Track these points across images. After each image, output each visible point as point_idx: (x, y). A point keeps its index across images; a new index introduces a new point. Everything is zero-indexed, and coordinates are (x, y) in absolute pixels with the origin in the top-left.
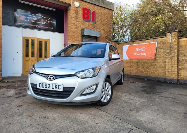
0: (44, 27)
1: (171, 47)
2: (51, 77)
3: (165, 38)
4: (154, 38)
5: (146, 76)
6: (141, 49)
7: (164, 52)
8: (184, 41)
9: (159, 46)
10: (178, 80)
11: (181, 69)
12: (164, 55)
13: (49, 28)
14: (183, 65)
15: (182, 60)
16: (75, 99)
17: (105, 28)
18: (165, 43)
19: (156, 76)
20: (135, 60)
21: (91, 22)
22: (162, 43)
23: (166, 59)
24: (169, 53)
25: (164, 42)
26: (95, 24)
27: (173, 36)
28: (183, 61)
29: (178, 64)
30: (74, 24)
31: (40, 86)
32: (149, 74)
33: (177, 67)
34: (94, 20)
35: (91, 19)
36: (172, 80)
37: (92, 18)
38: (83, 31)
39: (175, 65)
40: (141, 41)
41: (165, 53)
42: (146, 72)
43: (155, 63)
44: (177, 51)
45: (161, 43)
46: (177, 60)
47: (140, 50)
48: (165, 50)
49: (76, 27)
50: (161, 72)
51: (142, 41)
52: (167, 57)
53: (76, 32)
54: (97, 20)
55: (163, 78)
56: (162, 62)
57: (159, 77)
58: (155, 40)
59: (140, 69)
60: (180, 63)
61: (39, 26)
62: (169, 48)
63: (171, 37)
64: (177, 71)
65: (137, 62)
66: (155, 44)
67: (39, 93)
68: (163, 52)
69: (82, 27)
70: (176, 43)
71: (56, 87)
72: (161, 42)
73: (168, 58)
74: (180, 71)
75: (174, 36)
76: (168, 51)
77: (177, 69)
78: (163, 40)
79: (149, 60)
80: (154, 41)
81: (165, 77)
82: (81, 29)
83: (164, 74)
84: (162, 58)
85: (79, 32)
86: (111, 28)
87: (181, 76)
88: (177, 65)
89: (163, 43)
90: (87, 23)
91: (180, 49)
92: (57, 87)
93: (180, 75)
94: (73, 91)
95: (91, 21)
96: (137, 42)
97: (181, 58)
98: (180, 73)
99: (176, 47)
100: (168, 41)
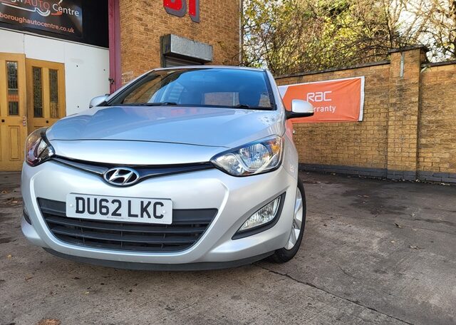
0: (46, 25)
1: (402, 90)
2: (122, 172)
3: (385, 67)
4: (357, 66)
5: (333, 164)
6: (321, 96)
7: (382, 102)
8: (435, 75)
9: (369, 86)
10: (417, 174)
11: (426, 146)
12: (382, 110)
13: (63, 30)
14: (431, 136)
15: (429, 122)
16: (216, 250)
17: (222, 36)
18: (387, 79)
19: (362, 165)
20: (306, 125)
21: (187, 19)
22: (378, 80)
23: (387, 122)
24: (395, 104)
25: (382, 76)
26: (198, 25)
27: (406, 59)
28: (431, 125)
29: (418, 134)
30: (141, 19)
31: (81, 209)
32: (341, 159)
33: (416, 142)
34: (194, 15)
35: (186, 8)
36: (403, 173)
37: (188, 6)
38: (165, 43)
39: (412, 136)
40: (321, 75)
41: (385, 106)
42: (334, 155)
43: (358, 132)
44: (417, 99)
45: (375, 80)
46: (416, 123)
47: (318, 98)
48: (385, 96)
49: (147, 30)
50: (374, 153)
51: (325, 74)
52: (390, 114)
53: (147, 43)
54: (202, 15)
55: (378, 169)
56: (376, 128)
57: (369, 166)
58: (359, 71)
59: (319, 148)
60: (424, 131)
61: (29, 22)
62: (398, 93)
63: (402, 64)
64: (415, 150)
65: (310, 129)
66: (360, 82)
67: (73, 234)
68: (379, 102)
69: (163, 30)
70: (416, 80)
71: (144, 210)
72: (374, 76)
73: (394, 118)
74: (422, 151)
75: (410, 60)
76: (393, 100)
77: (415, 146)
78: (381, 70)
79: (342, 123)
80: (356, 75)
81: (383, 167)
82: (160, 35)
83: (381, 160)
84: (376, 119)
85: (155, 43)
86: (238, 39)
87: (425, 163)
88: (416, 136)
89: (381, 79)
90: (175, 21)
91: (425, 96)
92: (150, 209)
93: (421, 159)
94: (210, 221)
95: (187, 15)
96: (311, 76)
97: (427, 118)
98: (422, 155)
99: (416, 89)
100: (395, 75)
